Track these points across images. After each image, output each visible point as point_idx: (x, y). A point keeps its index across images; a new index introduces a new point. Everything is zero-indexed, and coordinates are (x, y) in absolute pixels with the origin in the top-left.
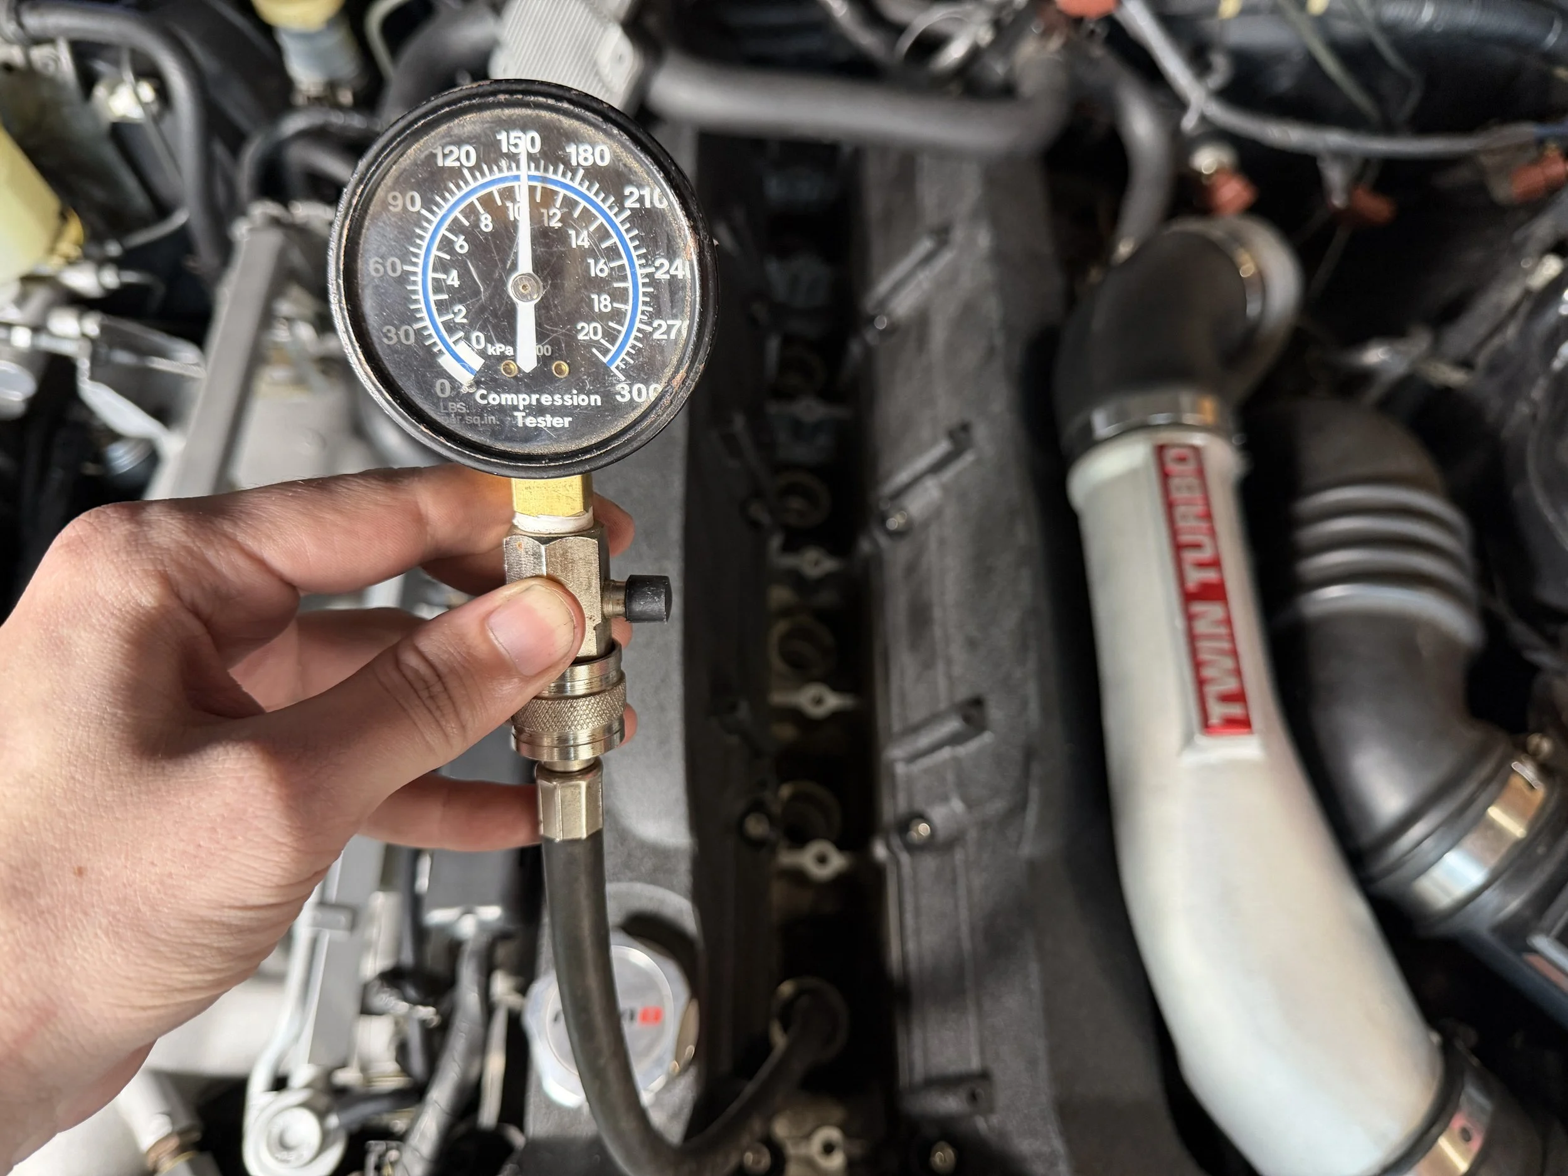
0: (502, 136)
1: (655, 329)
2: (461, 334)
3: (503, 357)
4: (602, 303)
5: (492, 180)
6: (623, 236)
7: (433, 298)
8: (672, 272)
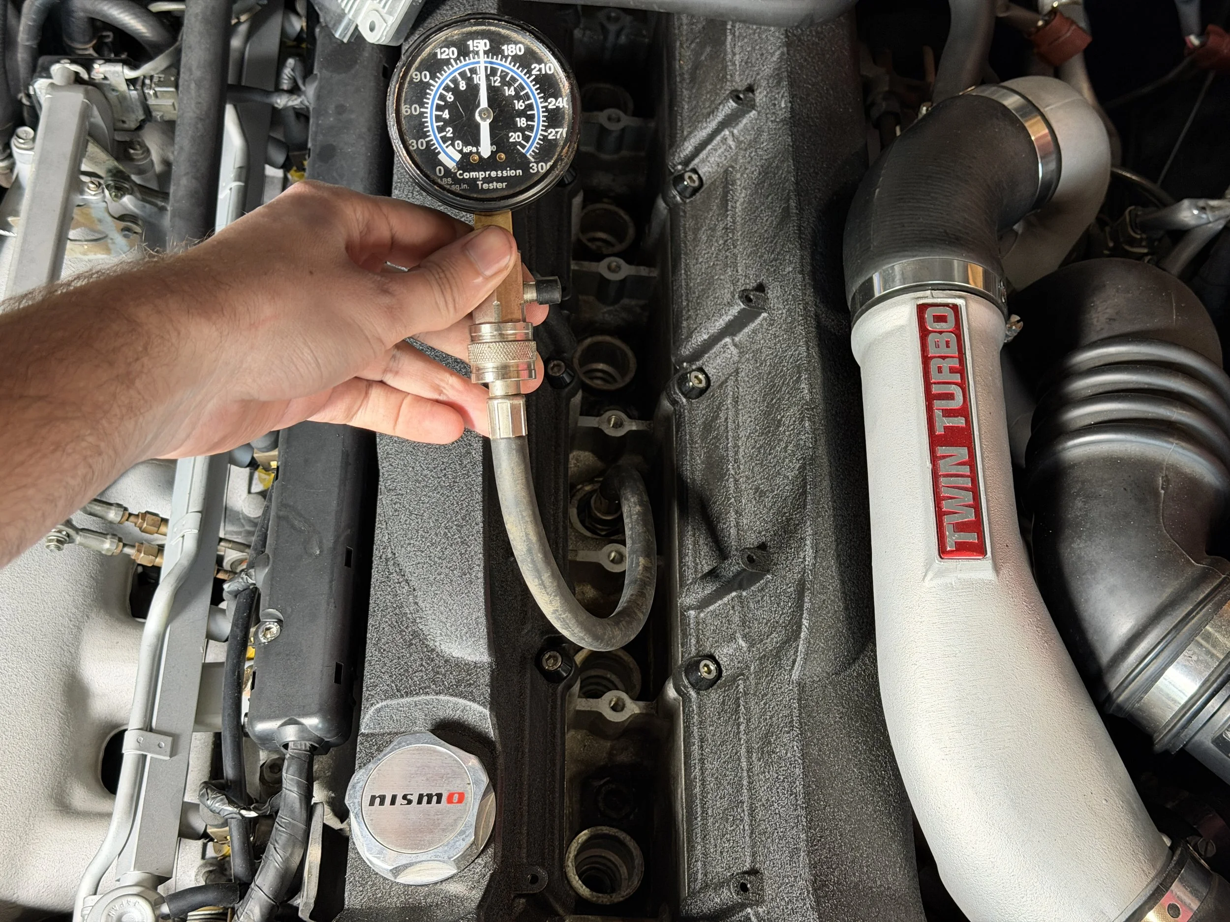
0: (470, 43)
1: (549, 134)
2: (450, 142)
3: (471, 153)
4: (522, 122)
5: (465, 65)
6: (531, 89)
7: (435, 125)
8: (557, 105)
